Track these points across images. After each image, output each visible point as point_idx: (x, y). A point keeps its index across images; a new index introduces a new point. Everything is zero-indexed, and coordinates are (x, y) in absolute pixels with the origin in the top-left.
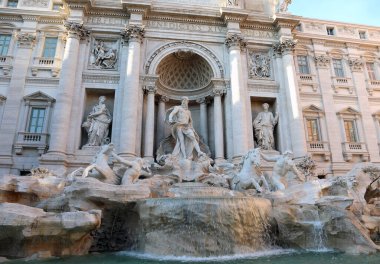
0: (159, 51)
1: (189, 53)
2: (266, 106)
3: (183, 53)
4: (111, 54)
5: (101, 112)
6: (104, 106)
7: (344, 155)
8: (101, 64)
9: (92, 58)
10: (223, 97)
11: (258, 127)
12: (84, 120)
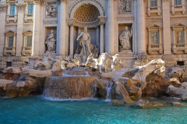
0: (75, 5)
1: (89, 4)
2: (126, 28)
3: (86, 5)
4: (54, 10)
5: (51, 37)
6: (53, 34)
7: (172, 51)
8: (51, 15)
9: (47, 13)
10: (104, 25)
11: (121, 39)
12: (46, 41)
